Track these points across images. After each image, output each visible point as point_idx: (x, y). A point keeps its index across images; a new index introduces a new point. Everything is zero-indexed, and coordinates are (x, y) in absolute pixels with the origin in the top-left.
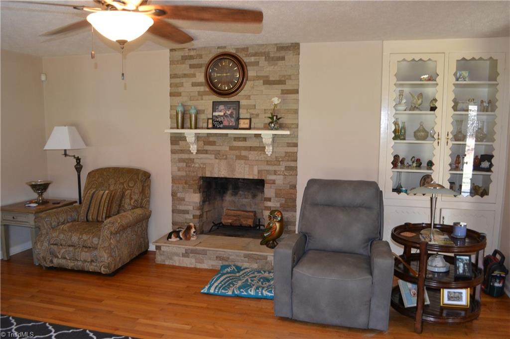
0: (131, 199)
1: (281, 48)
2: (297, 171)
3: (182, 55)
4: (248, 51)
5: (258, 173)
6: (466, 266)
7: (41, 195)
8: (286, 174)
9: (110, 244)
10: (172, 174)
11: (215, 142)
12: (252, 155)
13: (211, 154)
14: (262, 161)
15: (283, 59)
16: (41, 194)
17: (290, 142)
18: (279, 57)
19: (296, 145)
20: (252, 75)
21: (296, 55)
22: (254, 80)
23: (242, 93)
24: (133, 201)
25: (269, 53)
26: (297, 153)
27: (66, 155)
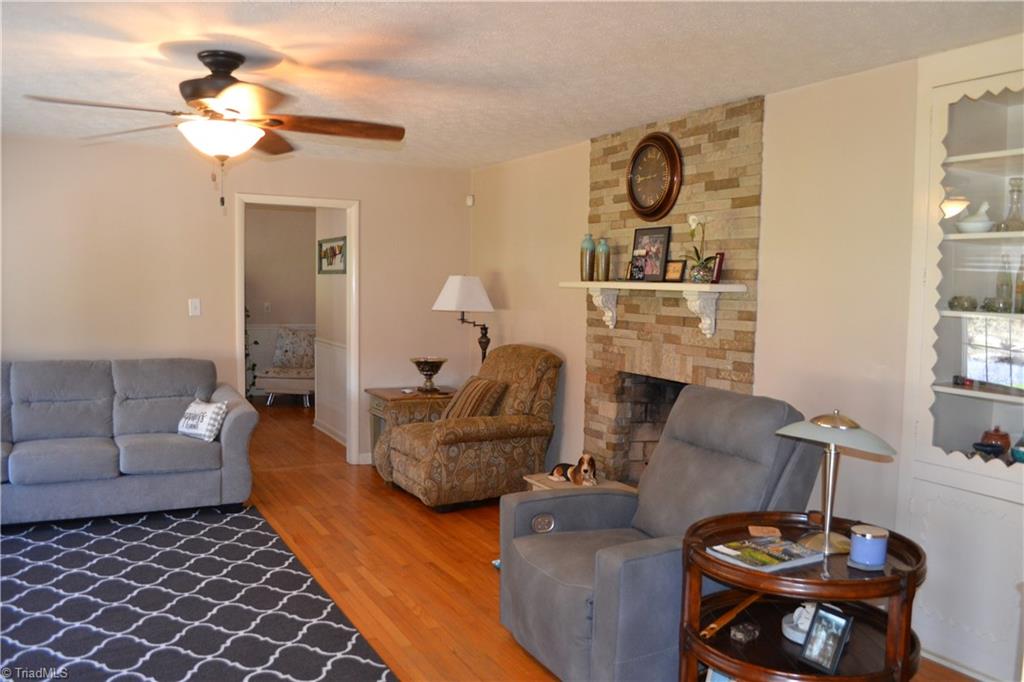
0: (516, 398)
1: (733, 111)
2: (753, 374)
3: (605, 146)
4: (685, 127)
5: (694, 372)
6: (831, 642)
7: (430, 379)
8: (734, 378)
9: (434, 459)
10: (587, 363)
11: (638, 306)
12: (686, 334)
13: (632, 329)
14: (698, 347)
15: (735, 133)
16: (429, 377)
17: (743, 309)
18: (730, 131)
19: (752, 317)
20: (690, 173)
21: (758, 121)
22: (692, 184)
23: (676, 211)
24: (518, 401)
25: (714, 124)
26: (753, 333)
27: (463, 320)
